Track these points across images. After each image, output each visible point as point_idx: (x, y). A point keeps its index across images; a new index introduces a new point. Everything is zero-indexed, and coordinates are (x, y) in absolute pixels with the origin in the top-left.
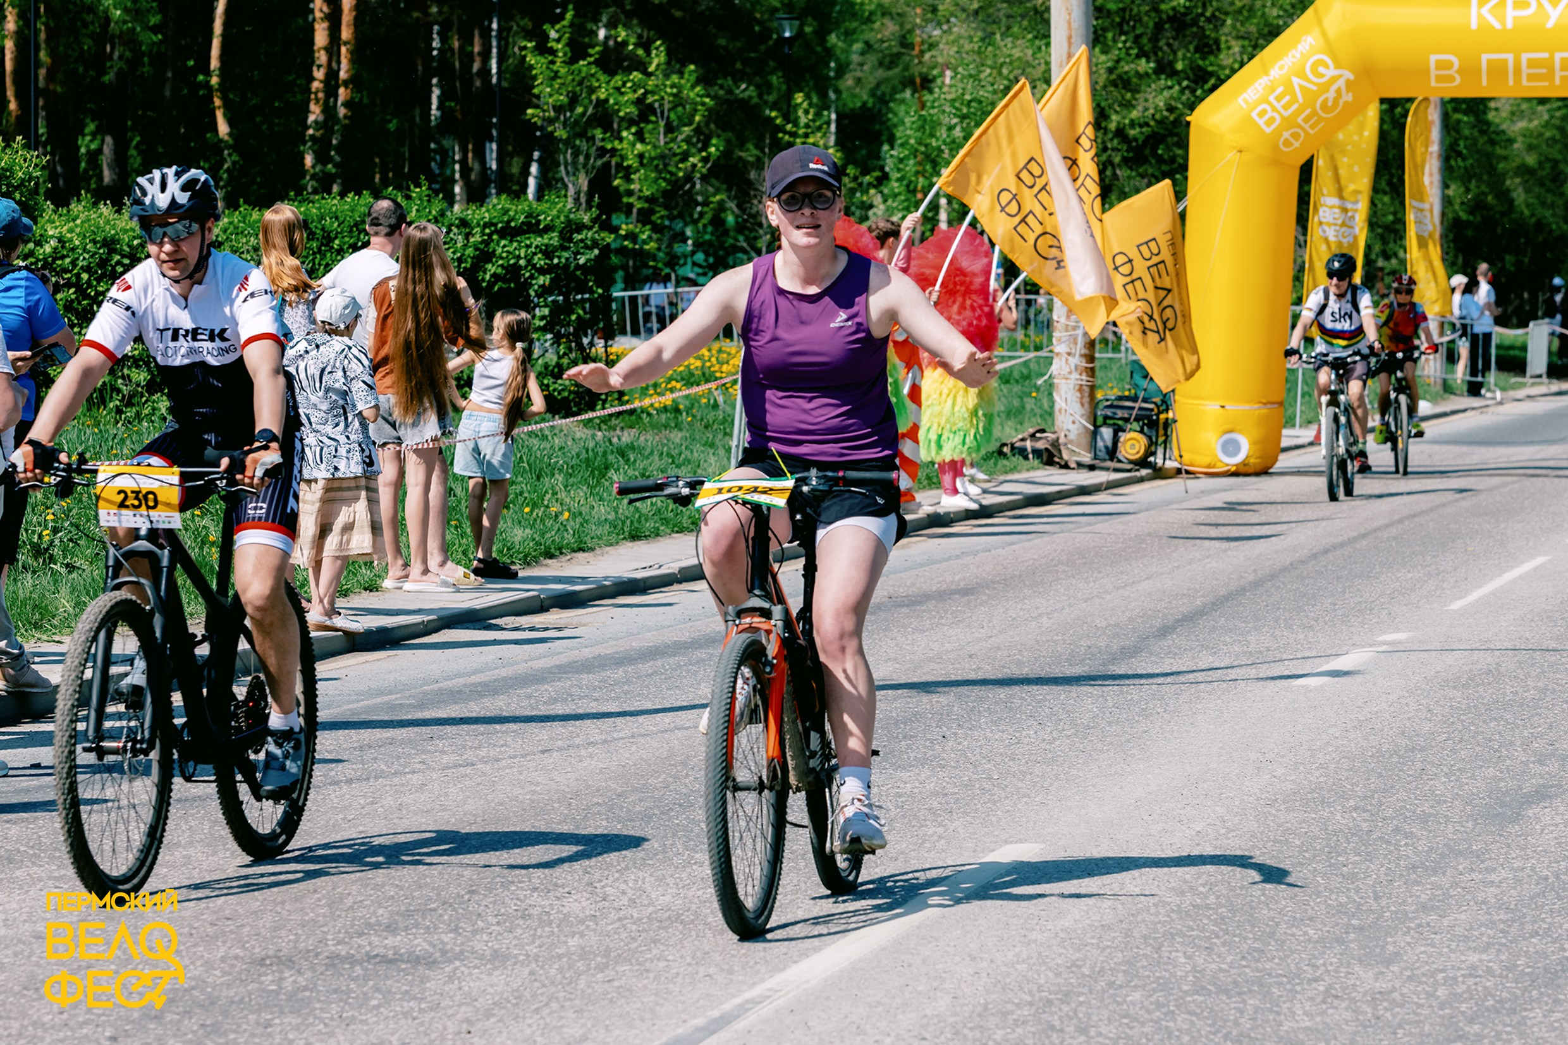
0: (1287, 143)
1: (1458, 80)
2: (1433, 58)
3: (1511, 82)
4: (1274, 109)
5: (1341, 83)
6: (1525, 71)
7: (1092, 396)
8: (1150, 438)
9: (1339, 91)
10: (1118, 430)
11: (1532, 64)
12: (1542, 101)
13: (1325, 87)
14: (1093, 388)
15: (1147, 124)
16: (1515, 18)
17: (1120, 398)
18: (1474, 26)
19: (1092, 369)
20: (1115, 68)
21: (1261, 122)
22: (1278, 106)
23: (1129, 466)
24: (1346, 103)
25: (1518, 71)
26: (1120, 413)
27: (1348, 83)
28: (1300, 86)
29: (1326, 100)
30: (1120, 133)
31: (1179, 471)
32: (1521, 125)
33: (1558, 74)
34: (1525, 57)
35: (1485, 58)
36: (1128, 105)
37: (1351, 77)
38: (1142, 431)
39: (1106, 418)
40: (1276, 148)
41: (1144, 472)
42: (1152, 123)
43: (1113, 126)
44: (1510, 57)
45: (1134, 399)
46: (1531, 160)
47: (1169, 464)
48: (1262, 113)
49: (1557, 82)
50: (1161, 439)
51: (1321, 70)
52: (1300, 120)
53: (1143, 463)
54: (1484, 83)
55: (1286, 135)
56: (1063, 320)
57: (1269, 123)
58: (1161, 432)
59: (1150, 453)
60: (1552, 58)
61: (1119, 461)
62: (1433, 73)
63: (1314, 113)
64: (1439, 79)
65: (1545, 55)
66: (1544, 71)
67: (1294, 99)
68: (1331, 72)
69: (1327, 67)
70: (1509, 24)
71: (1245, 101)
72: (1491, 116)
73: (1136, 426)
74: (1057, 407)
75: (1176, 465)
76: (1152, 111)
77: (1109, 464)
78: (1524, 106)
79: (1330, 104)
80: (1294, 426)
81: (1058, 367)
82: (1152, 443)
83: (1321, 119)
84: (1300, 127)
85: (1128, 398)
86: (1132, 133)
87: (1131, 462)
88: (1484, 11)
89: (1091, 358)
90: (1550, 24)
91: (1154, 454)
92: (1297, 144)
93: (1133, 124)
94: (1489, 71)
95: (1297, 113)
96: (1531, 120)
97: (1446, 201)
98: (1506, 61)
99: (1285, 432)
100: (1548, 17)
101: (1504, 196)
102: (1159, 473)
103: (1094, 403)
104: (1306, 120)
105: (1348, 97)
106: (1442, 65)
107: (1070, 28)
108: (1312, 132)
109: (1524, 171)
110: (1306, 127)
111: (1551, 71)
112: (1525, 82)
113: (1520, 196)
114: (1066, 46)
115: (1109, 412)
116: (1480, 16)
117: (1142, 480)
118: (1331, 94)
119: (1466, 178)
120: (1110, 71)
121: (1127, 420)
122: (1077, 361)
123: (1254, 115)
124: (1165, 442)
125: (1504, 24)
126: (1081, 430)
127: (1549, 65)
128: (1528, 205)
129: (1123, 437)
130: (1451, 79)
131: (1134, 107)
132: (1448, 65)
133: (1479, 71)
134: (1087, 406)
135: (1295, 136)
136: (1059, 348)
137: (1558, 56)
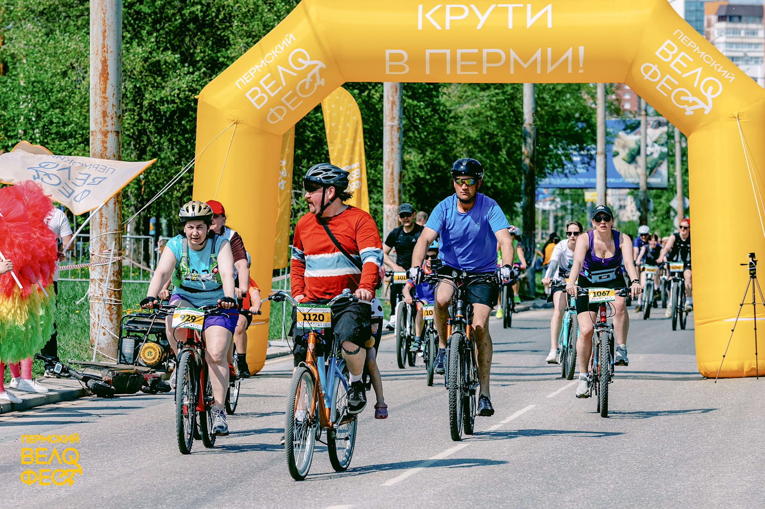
0: (273, 117)
1: (407, 69)
2: (388, 52)
3: (448, 72)
4: (263, 91)
5: (316, 70)
6: (459, 63)
7: (119, 313)
8: (164, 346)
9: (314, 77)
10: (138, 341)
11: (465, 57)
13: (303, 74)
14: (119, 307)
16: (451, 21)
17: (141, 315)
18: (420, 27)
19: (120, 293)
21: (253, 101)
22: (267, 88)
23: (147, 369)
24: (320, 86)
25: (454, 62)
26: (140, 327)
27: (321, 70)
28: (283, 72)
29: (304, 84)
32: (468, 107)
33: (485, 65)
34: (459, 52)
35: (428, 52)
37: (324, 66)
38: (157, 342)
39: (129, 331)
40: (264, 121)
42: (177, 101)
44: (448, 52)
48: (253, 95)
49: (485, 72)
51: (300, 60)
52: (283, 99)
53: (158, 366)
54: (428, 72)
55: (272, 110)
56: (96, 253)
57: (259, 102)
59: (163, 359)
60: (481, 52)
61: (140, 365)
62: (388, 64)
63: (294, 94)
64: (392, 68)
65: (476, 51)
66: (475, 63)
67: (280, 83)
68: (308, 63)
69: (306, 59)
70: (448, 27)
71: (241, 84)
73: (153, 337)
74: (92, 321)
77: (130, 367)
79: (307, 87)
80: (280, 338)
81: (93, 290)
82: (165, 351)
83: (300, 98)
84: (283, 104)
85: (147, 316)
86: (163, 108)
87: (148, 366)
88: (428, 15)
89: (119, 284)
90: (479, 27)
91: (167, 359)
92: (281, 118)
93: (162, 101)
94: (431, 61)
95: (281, 94)
98: (445, 54)
99: (272, 343)
100: (479, 21)
103: (120, 320)
104: (288, 100)
105: (322, 82)
106: (395, 58)
107: (104, 24)
108: (293, 109)
110: (288, 105)
111: (480, 63)
112: (459, 72)
114: (101, 38)
115: (131, 326)
116: (424, 18)
118: (308, 79)
121: (145, 332)
122: (107, 286)
123: (247, 95)
125: (443, 26)
126: (111, 340)
127: (478, 58)
129: (144, 346)
130: (403, 68)
132: (399, 58)
133: (424, 61)
134: (115, 321)
135: (280, 112)
136: (94, 274)
137: (485, 51)
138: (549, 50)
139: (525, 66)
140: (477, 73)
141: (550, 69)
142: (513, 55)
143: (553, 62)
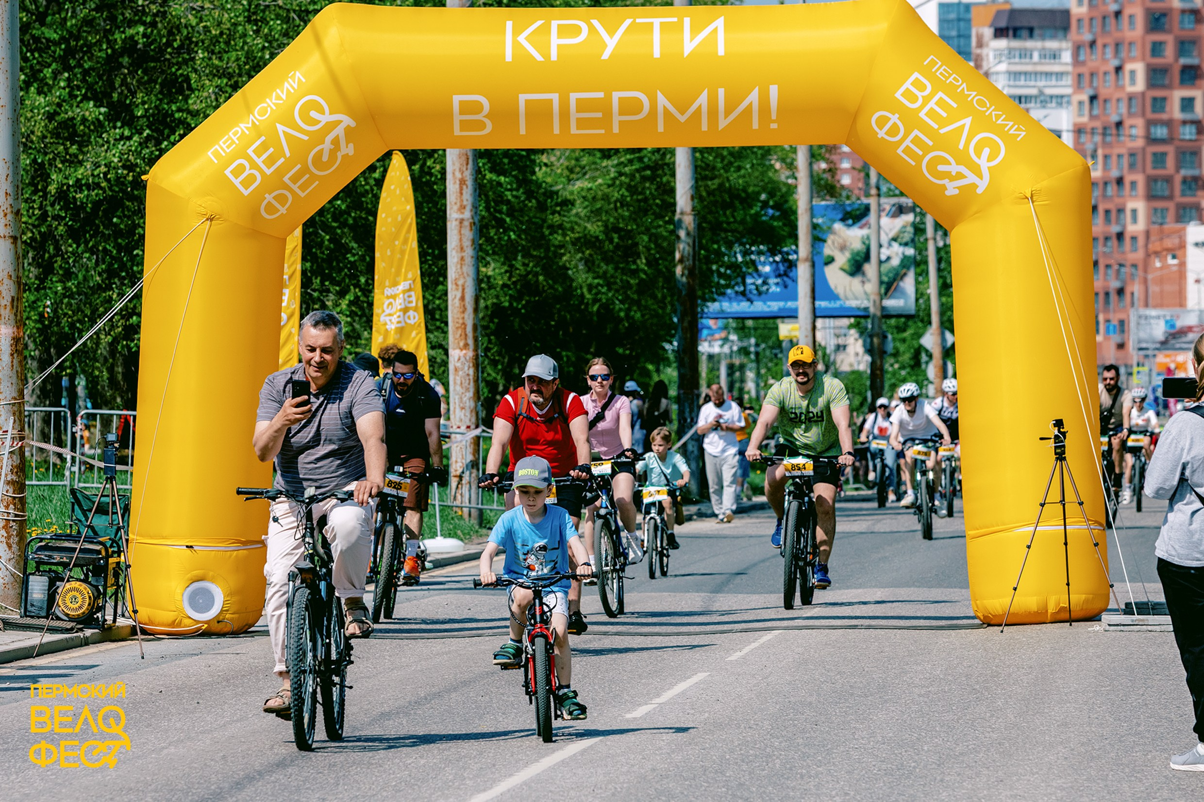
0: (270, 209)
1: (489, 127)
2: (457, 99)
3: (556, 131)
4: (254, 165)
5: (339, 131)
6: (574, 115)
7: (21, 535)
8: (96, 587)
9: (336, 142)
10: (54, 580)
11: (583, 106)
12: (607, 154)
13: (318, 137)
14: (22, 524)
15: (97, 186)
16: (559, 46)
17: (58, 537)
18: (509, 57)
19: (22, 501)
20: (56, 113)
21: (237, 182)
22: (259, 161)
23: (69, 625)
24: (346, 157)
25: (565, 114)
26: (57, 557)
27: (348, 131)
28: (284, 132)
29: (320, 153)
30: (62, 195)
31: (133, 631)
32: (583, 184)
33: (616, 119)
34: (574, 97)
35: (523, 98)
36: (74, 162)
37: (353, 124)
38: (85, 581)
39: (39, 563)
40: (255, 214)
41: (88, 632)
43: (52, 188)
44: (555, 97)
45: (76, 539)
46: (594, 228)
47: (121, 622)
48: (238, 172)
49: (616, 129)
50: (110, 591)
51: (313, 114)
52: (286, 179)
53: (87, 620)
54: (523, 131)
55: (269, 197)
57: (246, 183)
58: (111, 580)
59: (96, 608)
60: (608, 97)
61: (57, 618)
62: (457, 118)
63: (305, 170)
64: (464, 125)
65: (601, 95)
66: (599, 115)
67: (280, 152)
68: (326, 118)
69: (322, 112)
70: (554, 56)
71: (217, 154)
72: (540, 173)
73: (78, 573)
75: (131, 622)
76: (103, 169)
77: (42, 622)
78: (585, 161)
79: (325, 158)
82: (98, 594)
83: (313, 177)
84: (286, 187)
85: (69, 537)
87: (71, 619)
88: (522, 38)
89: (20, 487)
90: (606, 55)
91: (102, 608)
92: (283, 210)
94: (528, 115)
95: (283, 170)
96: (593, 179)
97: (482, 283)
98: (550, 101)
100: (605, 46)
101: (561, 275)
102: (109, 634)
103: (23, 543)
104: (295, 179)
105: (350, 150)
106: (468, 108)
108: (303, 195)
109: (585, 242)
110: (295, 187)
111: (608, 114)
112: (574, 130)
113: (581, 277)
115: (43, 555)
116: (516, 44)
117: (86, 643)
118: (327, 145)
119: (508, 253)
120: (50, 117)
121: (65, 565)
123: (228, 172)
124: (116, 593)
125: (547, 56)
126: (9, 579)
127: (604, 106)
128: (590, 287)
129: (63, 587)
130: (481, 125)
131: (81, 163)
132: (475, 108)
133: (517, 115)
134: (15, 547)
135: (281, 199)
137: (616, 96)
138: (721, 92)
139: (682, 119)
140: (603, 131)
141: (723, 123)
142: (662, 101)
143: (727, 113)
